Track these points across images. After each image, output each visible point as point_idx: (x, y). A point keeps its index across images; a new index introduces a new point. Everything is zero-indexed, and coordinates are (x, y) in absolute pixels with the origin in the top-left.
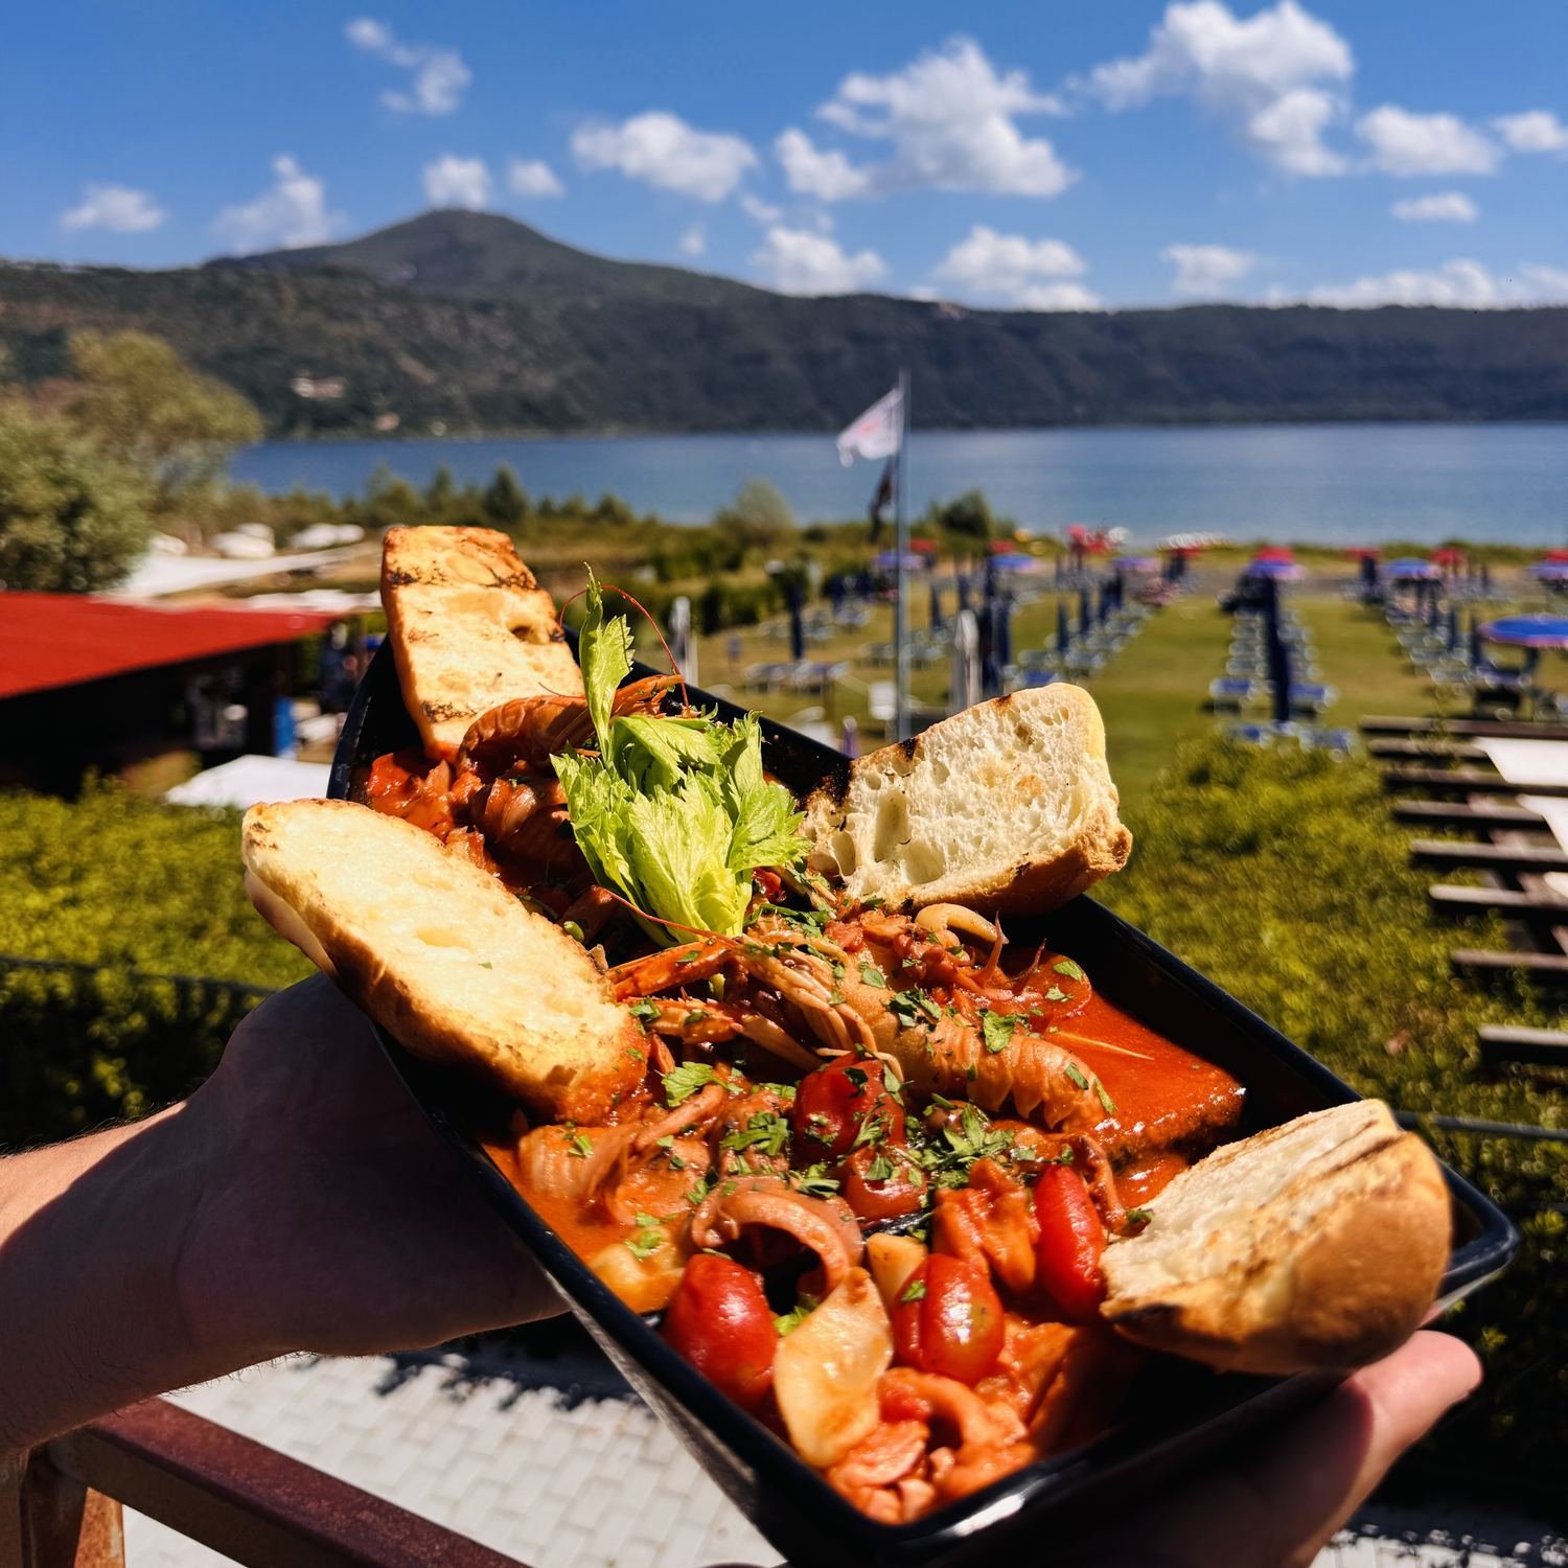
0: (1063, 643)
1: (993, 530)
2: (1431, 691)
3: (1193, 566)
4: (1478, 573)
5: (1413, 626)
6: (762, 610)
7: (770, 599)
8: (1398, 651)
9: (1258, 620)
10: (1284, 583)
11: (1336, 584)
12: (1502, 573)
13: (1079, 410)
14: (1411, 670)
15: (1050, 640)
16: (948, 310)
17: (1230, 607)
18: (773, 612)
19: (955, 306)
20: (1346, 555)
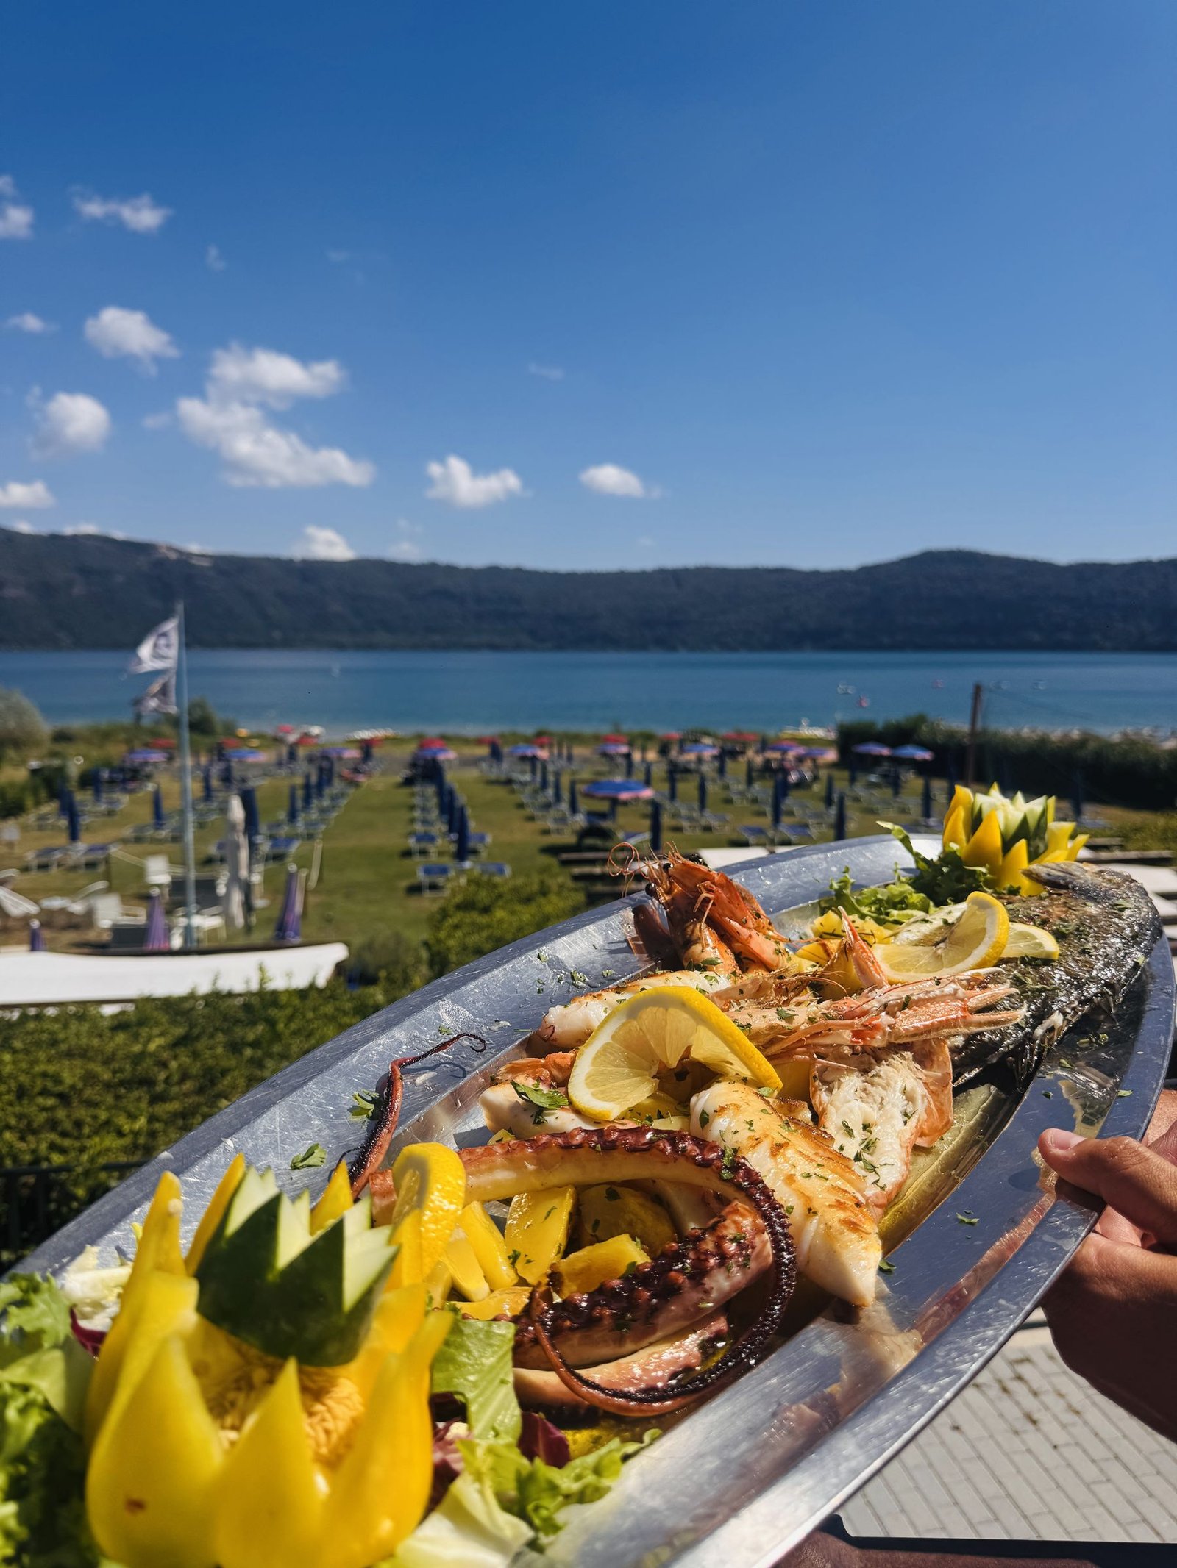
0: (292, 816)
1: (219, 728)
2: (546, 832)
3: (376, 751)
4: (565, 751)
5: (528, 790)
6: (29, 802)
7: (35, 792)
8: (521, 806)
9: (431, 790)
10: (443, 761)
11: (475, 762)
12: (579, 751)
13: (277, 634)
14: (531, 819)
15: (282, 815)
16: (164, 551)
17: (408, 782)
18: (38, 804)
19: (170, 549)
20: (479, 741)
